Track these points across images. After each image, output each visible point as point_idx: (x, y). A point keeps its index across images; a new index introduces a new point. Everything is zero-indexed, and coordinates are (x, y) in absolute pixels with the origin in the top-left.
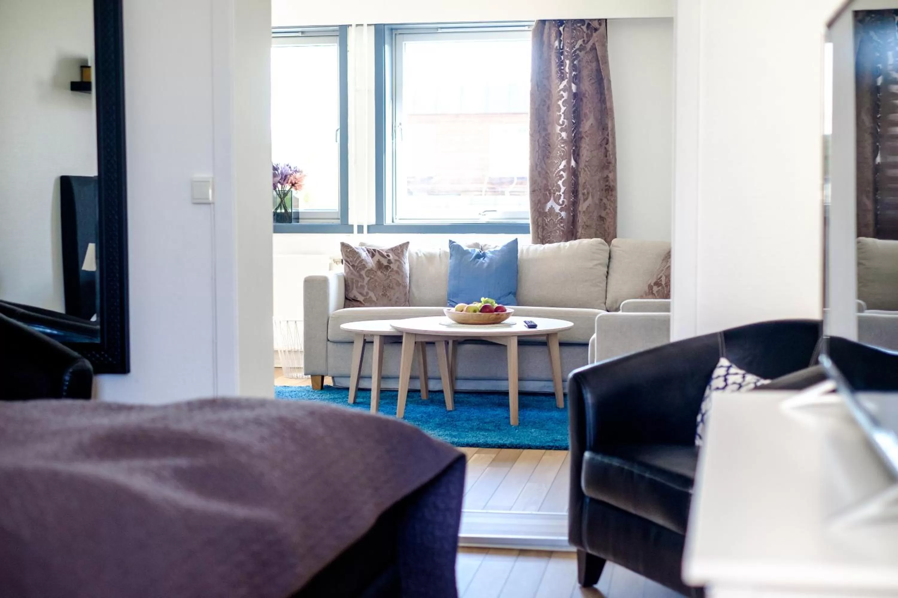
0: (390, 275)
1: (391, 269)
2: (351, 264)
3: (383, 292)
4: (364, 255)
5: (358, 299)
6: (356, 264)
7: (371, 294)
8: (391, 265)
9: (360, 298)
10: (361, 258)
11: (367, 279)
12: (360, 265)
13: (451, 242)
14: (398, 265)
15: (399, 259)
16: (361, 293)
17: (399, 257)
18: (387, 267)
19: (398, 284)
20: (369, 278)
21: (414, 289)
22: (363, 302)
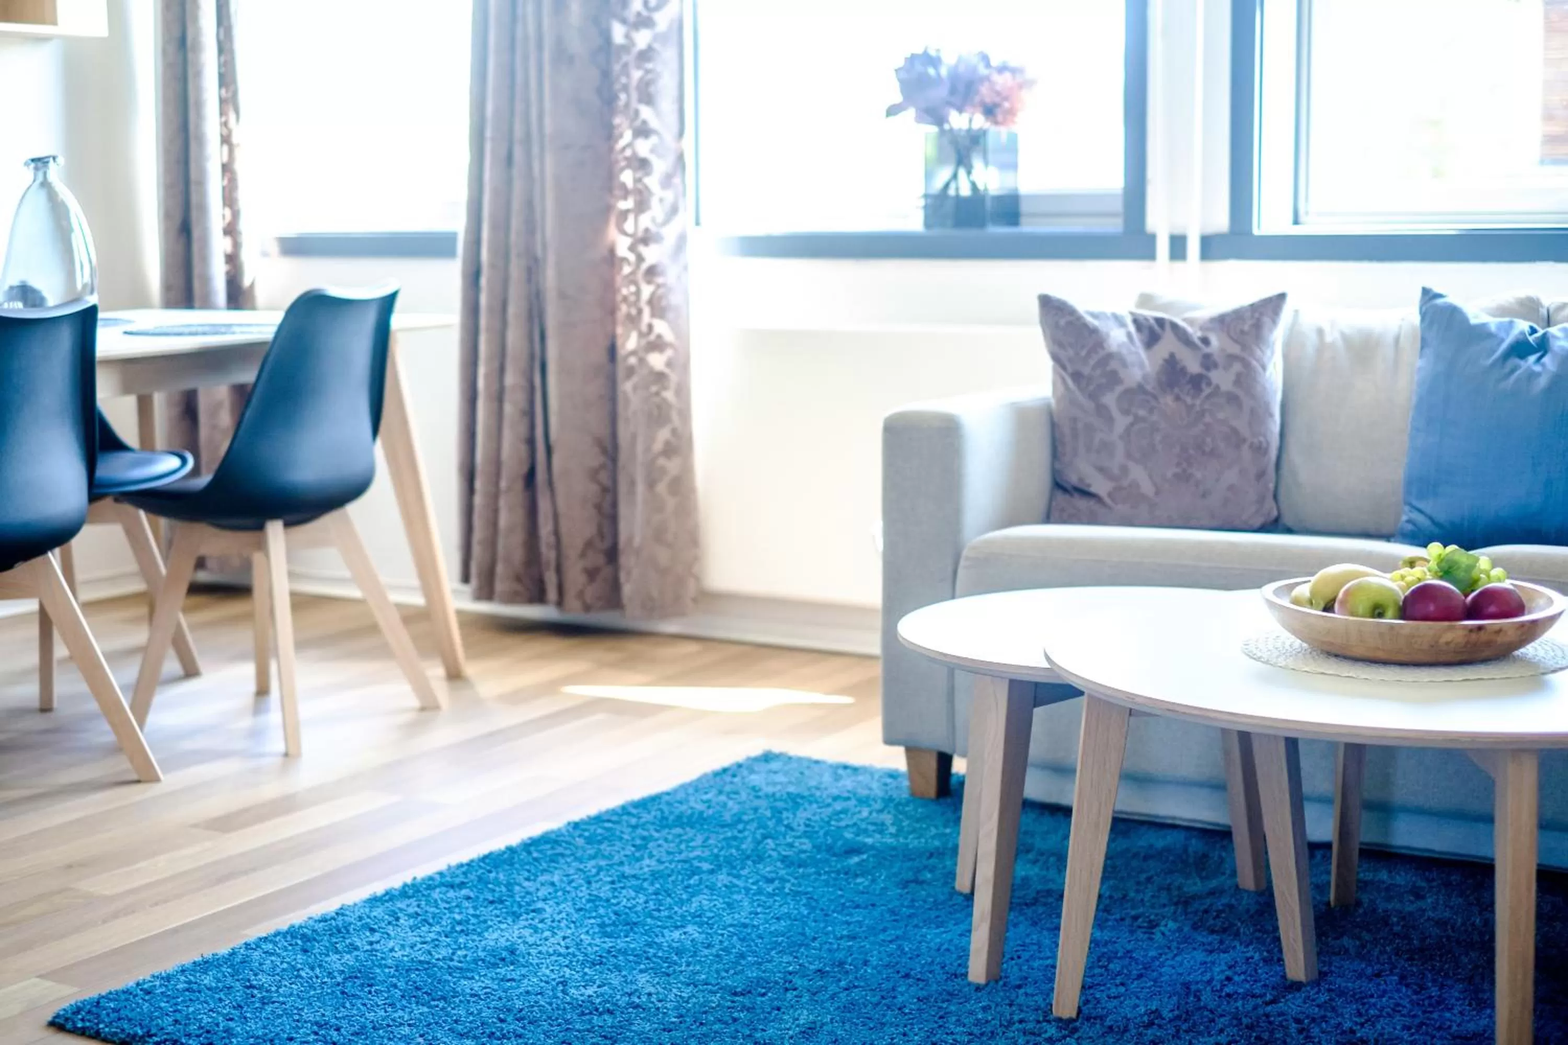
0: (1206, 406)
1: (1212, 387)
2: (1070, 369)
3: (1178, 464)
4: (1117, 337)
5: (1093, 489)
6: (1086, 371)
7: (1138, 473)
8: (1215, 376)
9: (1100, 486)
10: (1102, 347)
11: (1121, 422)
12: (1098, 372)
13: (1428, 295)
14: (1239, 376)
15: (1245, 355)
16: (1101, 470)
17: (1244, 347)
18: (1197, 382)
19: (1236, 439)
20: (1130, 419)
21: (1296, 457)
22: (1107, 500)
